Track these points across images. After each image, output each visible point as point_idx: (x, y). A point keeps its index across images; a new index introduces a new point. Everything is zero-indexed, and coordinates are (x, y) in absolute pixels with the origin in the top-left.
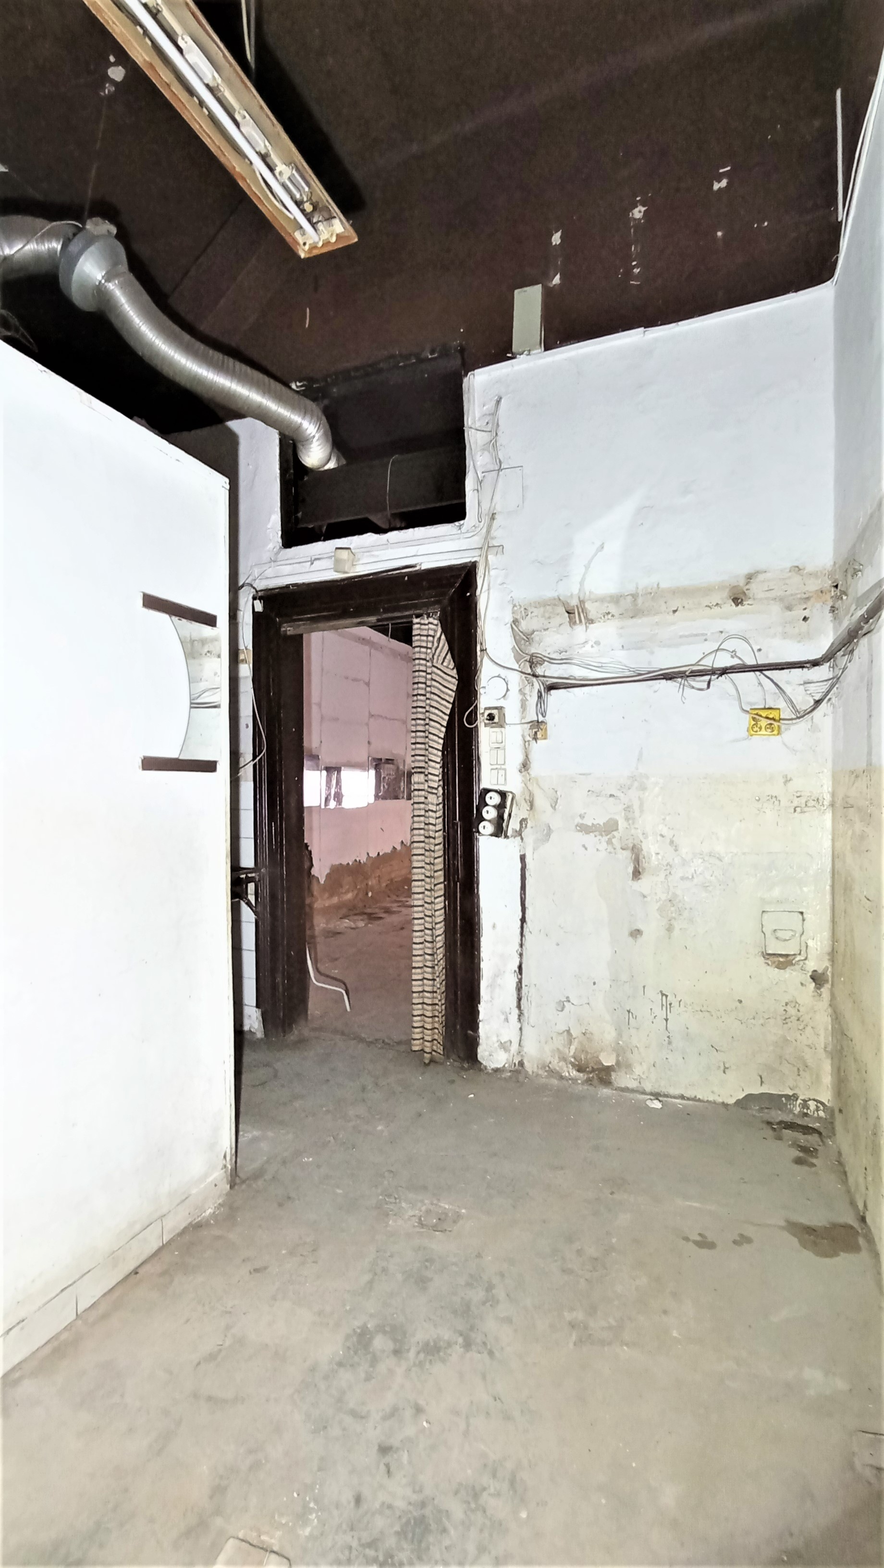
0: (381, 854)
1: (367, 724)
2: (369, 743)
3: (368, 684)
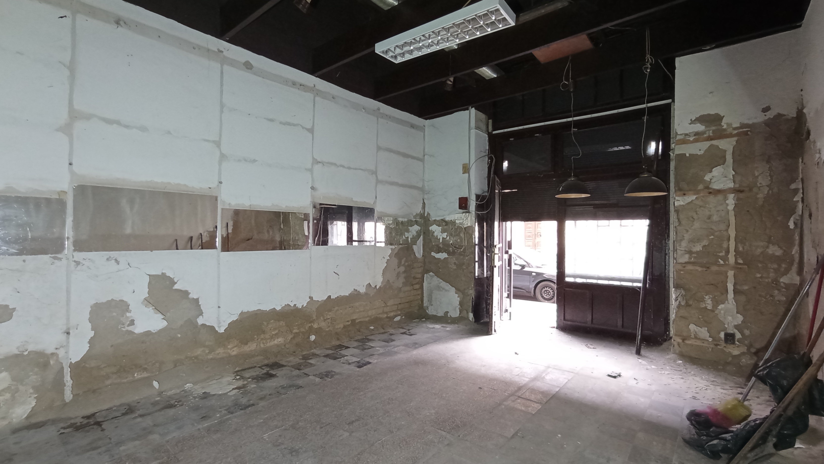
0: (333, 297)
1: (311, 170)
2: (313, 188)
3: (311, 131)
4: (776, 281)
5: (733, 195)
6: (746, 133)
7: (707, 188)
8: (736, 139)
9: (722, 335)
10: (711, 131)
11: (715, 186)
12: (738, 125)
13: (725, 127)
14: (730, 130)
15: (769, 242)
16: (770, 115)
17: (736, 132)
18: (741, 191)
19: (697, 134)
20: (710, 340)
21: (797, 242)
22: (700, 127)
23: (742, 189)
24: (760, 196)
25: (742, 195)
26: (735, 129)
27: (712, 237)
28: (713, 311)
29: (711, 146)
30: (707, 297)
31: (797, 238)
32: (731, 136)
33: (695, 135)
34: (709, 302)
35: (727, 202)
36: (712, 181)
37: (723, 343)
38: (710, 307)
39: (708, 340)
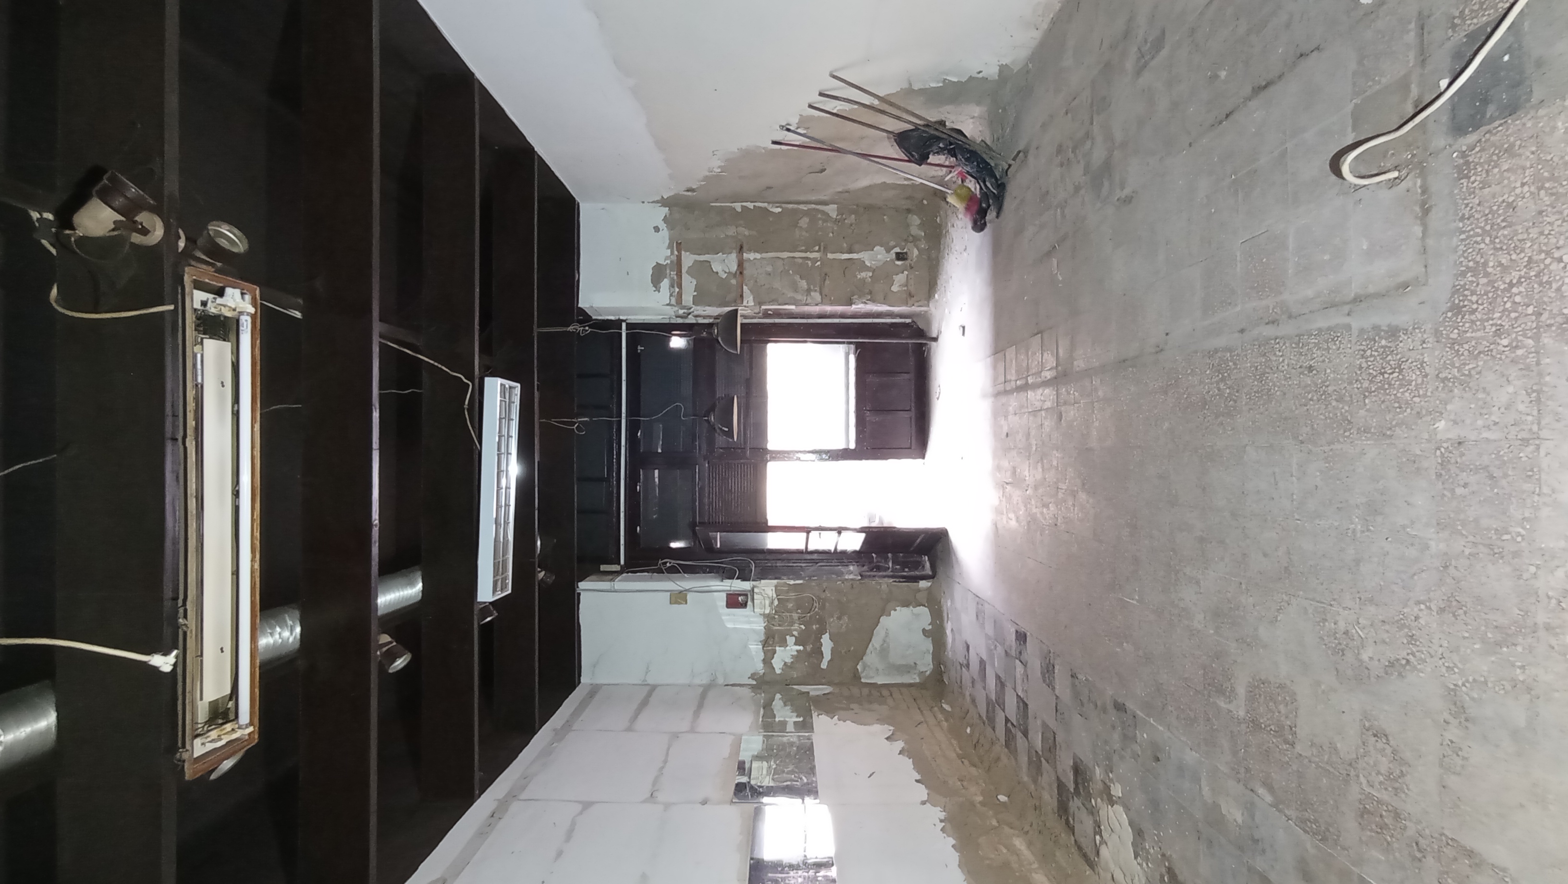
0: (918, 777)
2: (704, 802)
4: (836, 221)
5: (744, 254)
6: (679, 244)
7: (735, 275)
8: (683, 252)
9: (899, 263)
10: (672, 273)
11: (734, 268)
12: (669, 251)
13: (669, 262)
14: (674, 258)
15: (796, 226)
16: (662, 226)
17: (676, 253)
18: (741, 248)
19: (672, 286)
20: (906, 272)
21: (796, 206)
22: (665, 284)
23: (739, 247)
24: (747, 233)
25: (745, 248)
26: (672, 253)
27: (791, 272)
28: (874, 271)
29: (687, 272)
30: (859, 277)
31: (790, 206)
32: (679, 258)
33: (673, 287)
34: (863, 274)
35: (752, 259)
36: (727, 271)
37: (907, 262)
38: (870, 274)
39: (907, 275)
